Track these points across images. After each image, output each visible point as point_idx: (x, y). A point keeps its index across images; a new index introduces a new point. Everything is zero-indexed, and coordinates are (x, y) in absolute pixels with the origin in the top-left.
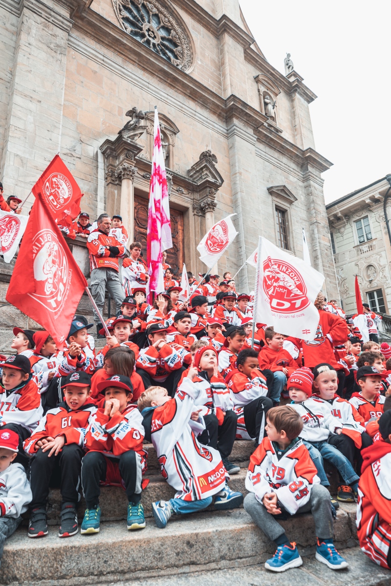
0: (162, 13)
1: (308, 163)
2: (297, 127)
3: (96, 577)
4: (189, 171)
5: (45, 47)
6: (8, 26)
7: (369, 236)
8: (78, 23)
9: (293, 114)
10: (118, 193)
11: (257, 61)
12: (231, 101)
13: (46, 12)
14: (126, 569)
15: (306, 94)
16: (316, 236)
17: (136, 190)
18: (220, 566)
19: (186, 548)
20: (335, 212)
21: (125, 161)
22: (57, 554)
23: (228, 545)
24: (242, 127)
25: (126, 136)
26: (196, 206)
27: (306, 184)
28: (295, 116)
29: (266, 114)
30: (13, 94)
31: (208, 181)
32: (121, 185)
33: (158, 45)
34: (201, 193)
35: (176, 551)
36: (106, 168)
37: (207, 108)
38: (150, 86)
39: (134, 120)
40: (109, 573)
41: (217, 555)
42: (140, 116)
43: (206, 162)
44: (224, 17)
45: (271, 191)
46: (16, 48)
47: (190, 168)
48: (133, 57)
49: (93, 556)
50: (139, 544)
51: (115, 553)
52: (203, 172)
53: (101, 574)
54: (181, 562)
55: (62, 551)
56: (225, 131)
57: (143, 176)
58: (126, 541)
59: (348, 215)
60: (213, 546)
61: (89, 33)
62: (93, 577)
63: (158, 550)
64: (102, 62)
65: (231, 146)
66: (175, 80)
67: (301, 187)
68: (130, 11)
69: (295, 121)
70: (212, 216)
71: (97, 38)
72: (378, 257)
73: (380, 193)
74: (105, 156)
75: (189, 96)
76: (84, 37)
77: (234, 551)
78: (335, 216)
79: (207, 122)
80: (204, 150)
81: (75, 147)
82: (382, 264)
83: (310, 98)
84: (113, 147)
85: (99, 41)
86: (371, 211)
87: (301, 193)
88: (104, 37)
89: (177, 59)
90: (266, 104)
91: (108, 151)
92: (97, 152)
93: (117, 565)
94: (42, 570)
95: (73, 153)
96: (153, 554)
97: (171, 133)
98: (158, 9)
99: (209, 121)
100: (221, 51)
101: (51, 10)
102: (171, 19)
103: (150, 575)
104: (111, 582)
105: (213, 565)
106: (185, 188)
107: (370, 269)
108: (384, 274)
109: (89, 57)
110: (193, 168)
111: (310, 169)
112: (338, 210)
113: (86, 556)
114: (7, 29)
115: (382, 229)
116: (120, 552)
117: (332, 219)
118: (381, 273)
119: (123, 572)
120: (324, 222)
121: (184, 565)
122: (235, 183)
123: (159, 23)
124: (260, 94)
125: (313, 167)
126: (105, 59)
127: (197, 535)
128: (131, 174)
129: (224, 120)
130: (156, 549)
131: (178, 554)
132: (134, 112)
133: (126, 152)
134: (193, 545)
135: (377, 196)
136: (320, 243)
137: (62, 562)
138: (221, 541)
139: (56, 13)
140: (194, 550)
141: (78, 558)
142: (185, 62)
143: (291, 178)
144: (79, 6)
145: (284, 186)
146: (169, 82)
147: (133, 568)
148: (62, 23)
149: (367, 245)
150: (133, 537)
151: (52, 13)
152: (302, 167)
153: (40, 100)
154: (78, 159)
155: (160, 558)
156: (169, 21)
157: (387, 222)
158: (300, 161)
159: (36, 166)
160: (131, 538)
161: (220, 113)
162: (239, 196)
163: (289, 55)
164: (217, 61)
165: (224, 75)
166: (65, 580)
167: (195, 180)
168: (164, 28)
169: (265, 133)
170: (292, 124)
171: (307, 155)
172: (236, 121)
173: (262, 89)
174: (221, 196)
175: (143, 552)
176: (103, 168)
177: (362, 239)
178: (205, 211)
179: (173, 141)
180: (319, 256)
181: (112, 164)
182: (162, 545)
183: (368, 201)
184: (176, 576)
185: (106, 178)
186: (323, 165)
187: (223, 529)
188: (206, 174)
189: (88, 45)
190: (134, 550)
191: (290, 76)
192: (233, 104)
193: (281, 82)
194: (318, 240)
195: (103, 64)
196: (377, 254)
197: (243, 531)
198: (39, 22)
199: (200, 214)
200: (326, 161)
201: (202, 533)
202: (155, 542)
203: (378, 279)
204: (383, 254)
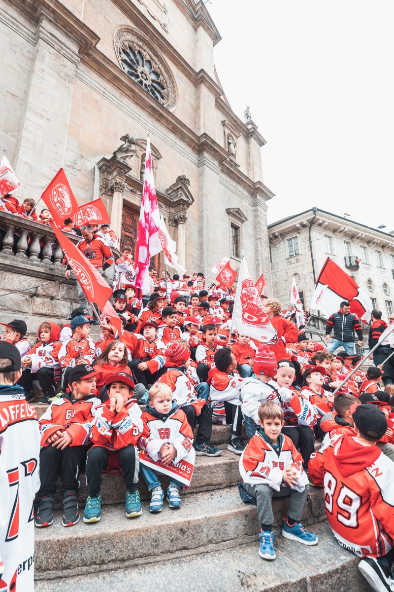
0: (153, 60)
1: (257, 192)
2: (251, 164)
3: (98, 566)
4: (167, 190)
5: (56, 75)
6: (25, 52)
7: (297, 252)
8: (85, 58)
9: (249, 154)
10: (110, 202)
11: (224, 109)
12: (203, 138)
13: (58, 45)
14: (126, 558)
15: (259, 139)
16: (260, 249)
17: (124, 201)
18: (207, 550)
19: (179, 535)
20: (274, 232)
21: (118, 177)
22: (62, 546)
23: (215, 530)
24: (210, 160)
25: (119, 156)
26: (171, 218)
27: (254, 208)
28: (249, 155)
29: (229, 151)
30: (26, 110)
31: (182, 199)
32: (113, 196)
33: (149, 86)
34: (176, 208)
35: (171, 538)
36: (101, 181)
37: (184, 141)
38: (141, 118)
39: (127, 144)
40: (110, 561)
41: (205, 540)
42: (131, 142)
43: (182, 184)
44: (202, 70)
45: (228, 212)
46: (31, 72)
47: (168, 188)
48: (128, 92)
49: (96, 546)
50: (138, 533)
51: (117, 542)
52: (178, 192)
53: (103, 562)
54: (175, 548)
55: (67, 543)
56: (197, 161)
57: (131, 191)
58: (126, 531)
59: (283, 235)
60: (202, 531)
61: (94, 68)
62: (95, 566)
63: (155, 538)
64: (103, 94)
65: (201, 173)
66: (161, 115)
67: (251, 210)
68: (128, 55)
69: (249, 160)
70: (183, 227)
71: (100, 73)
72: (302, 268)
73: (307, 221)
74: (101, 171)
75: (171, 130)
76: (89, 70)
77: (220, 535)
78: (274, 234)
79: (184, 152)
80: (181, 174)
81: (76, 161)
82: (304, 273)
83: (262, 143)
84: (108, 164)
85: (102, 76)
86: (299, 233)
87: (250, 214)
88: (106, 73)
89: (163, 99)
90: (229, 143)
91: (104, 167)
92: (95, 167)
93: (118, 554)
94: (48, 561)
95: (75, 166)
96: (151, 542)
97: (155, 158)
98: (151, 57)
99: (185, 152)
100: (198, 98)
101: (63, 44)
102: (160, 66)
103: (147, 561)
104: (112, 570)
105: (202, 549)
106: (163, 203)
107: (296, 276)
108: (306, 281)
109: (92, 88)
110: (171, 188)
111: (258, 197)
112: (276, 230)
113: (89, 547)
114: (23, 55)
115: (307, 248)
116: (121, 541)
117: (271, 236)
118: (303, 280)
119: (123, 560)
120: (265, 239)
121: (177, 550)
122: (202, 203)
123: (151, 68)
124: (225, 135)
125: (260, 196)
126: (105, 91)
127: (189, 522)
128: (122, 187)
129: (197, 152)
130: (153, 537)
131: (172, 541)
132: (127, 138)
133: (118, 169)
134: (186, 532)
135: (305, 223)
136: (261, 254)
137: (66, 553)
138: (209, 527)
139: (67, 48)
140: (186, 536)
141: (82, 549)
142: (170, 102)
143: (244, 203)
144: (87, 44)
145: (239, 209)
146: (156, 116)
147: (132, 555)
148: (72, 56)
149: (295, 258)
150: (133, 527)
151: (64, 47)
152: (252, 195)
153: (49, 118)
154: (78, 171)
155: (156, 545)
156: (159, 68)
157: (310, 243)
158: (252, 190)
159: (43, 174)
160: (131, 528)
161: (194, 146)
162: (205, 213)
163: (248, 108)
164: (194, 105)
165: (199, 117)
166: (68, 570)
167: (172, 198)
168: (154, 72)
169: (227, 166)
170: (247, 161)
171: (257, 186)
172: (206, 154)
173: (227, 132)
174: (191, 212)
175: (141, 540)
176: (99, 180)
177: (292, 254)
178: (178, 222)
179: (156, 164)
180: (261, 264)
181: (107, 178)
182: (159, 534)
183: (298, 226)
184: (170, 561)
185: (101, 189)
186: (268, 195)
187: (211, 515)
188: (181, 194)
189: (92, 77)
190: (134, 539)
191: (248, 124)
192: (205, 141)
193: (241, 128)
194: (260, 252)
195: (103, 95)
196: (301, 266)
197: (227, 517)
198: (52, 53)
199: (174, 225)
200: (270, 192)
201: (193, 521)
202: (152, 530)
203: (301, 284)
204: (306, 266)
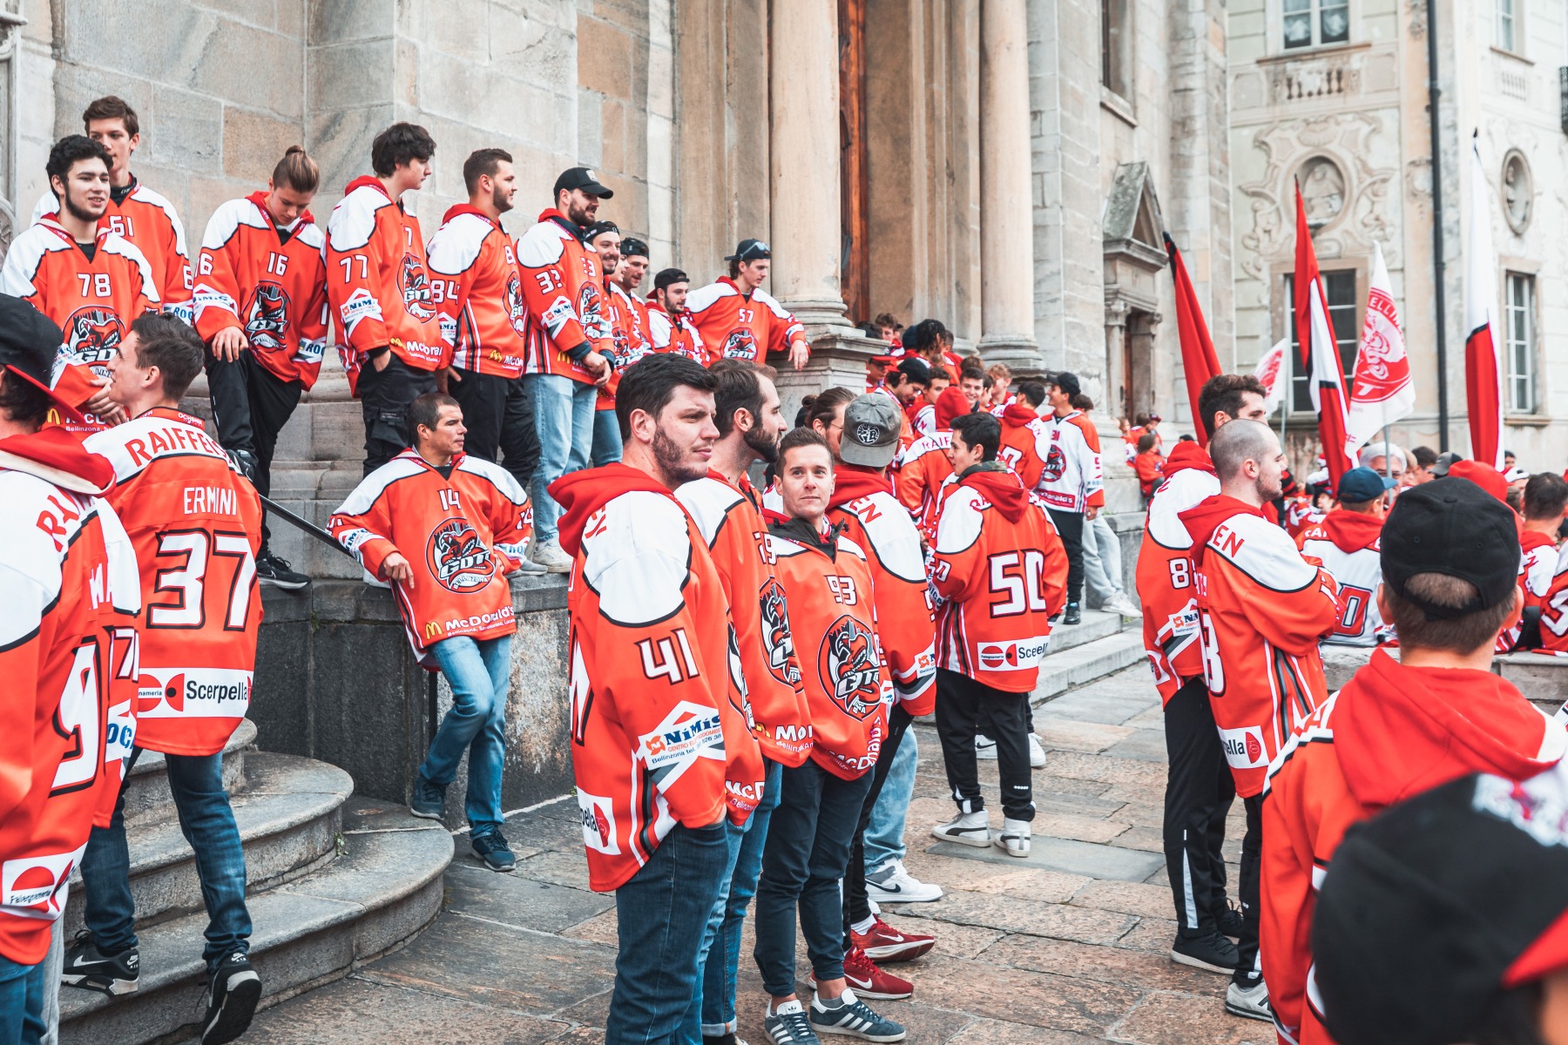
7: (1336, 24)
16: (1198, 23)
72: (1365, 129)
82: (1375, 162)
107: (1318, 175)
108: (1378, 209)
115: (1402, 10)
118: (1364, 203)
149: (1322, 64)
177: (1298, 31)
196: (1361, 114)
203: (1347, 224)
204: (1388, 119)
